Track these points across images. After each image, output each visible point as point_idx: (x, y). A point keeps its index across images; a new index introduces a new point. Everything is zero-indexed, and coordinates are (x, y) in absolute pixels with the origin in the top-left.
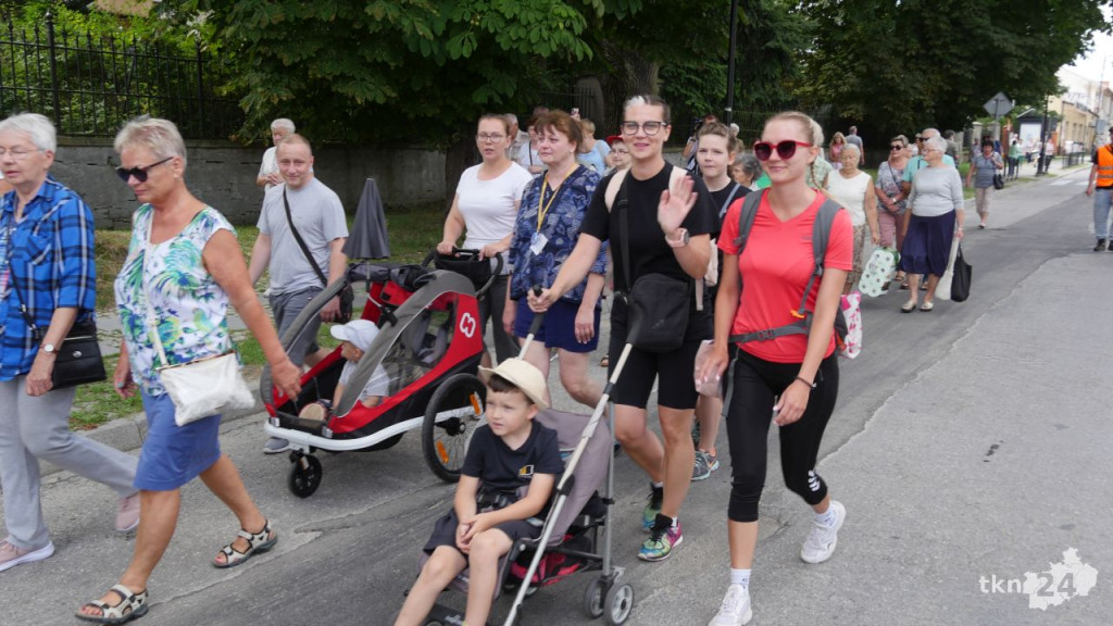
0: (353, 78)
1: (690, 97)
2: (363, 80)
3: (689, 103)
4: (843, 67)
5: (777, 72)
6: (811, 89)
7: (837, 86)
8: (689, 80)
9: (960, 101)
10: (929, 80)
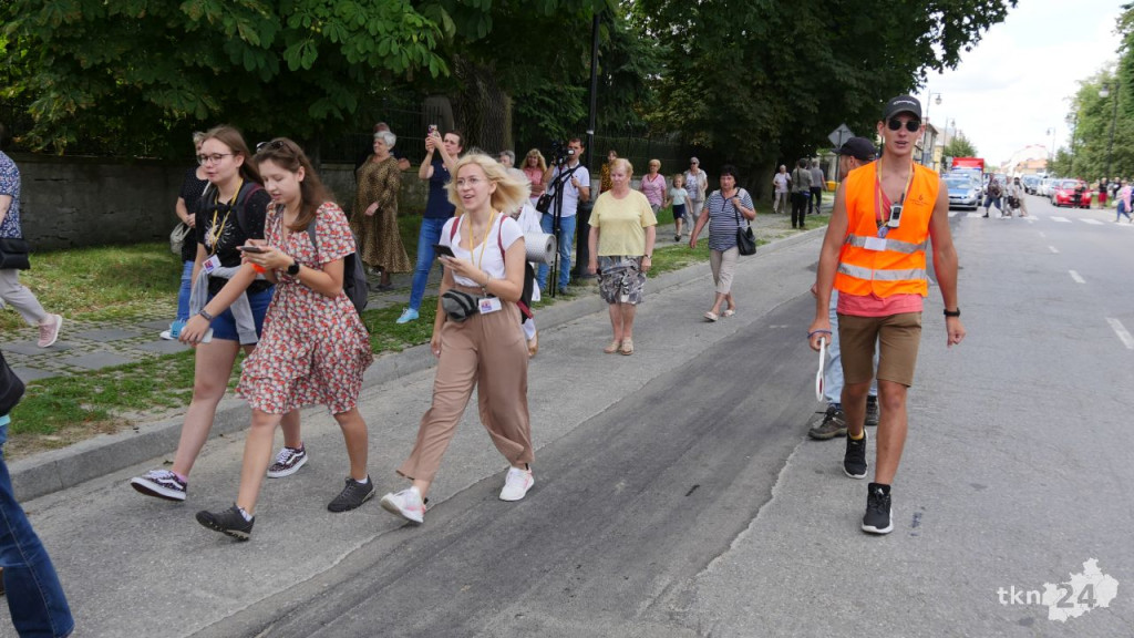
0: (169, 86)
1: (543, 120)
2: (180, 88)
3: (542, 125)
4: (692, 93)
5: (631, 97)
6: (661, 115)
7: (687, 114)
8: (542, 101)
9: (803, 132)
10: (775, 111)
